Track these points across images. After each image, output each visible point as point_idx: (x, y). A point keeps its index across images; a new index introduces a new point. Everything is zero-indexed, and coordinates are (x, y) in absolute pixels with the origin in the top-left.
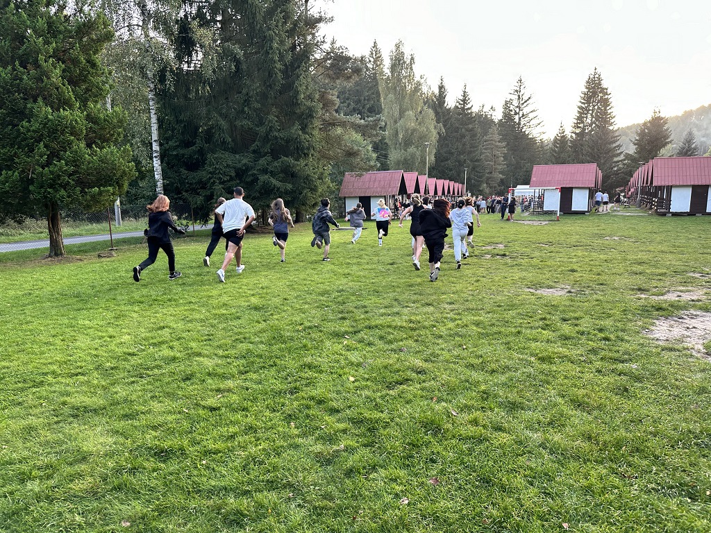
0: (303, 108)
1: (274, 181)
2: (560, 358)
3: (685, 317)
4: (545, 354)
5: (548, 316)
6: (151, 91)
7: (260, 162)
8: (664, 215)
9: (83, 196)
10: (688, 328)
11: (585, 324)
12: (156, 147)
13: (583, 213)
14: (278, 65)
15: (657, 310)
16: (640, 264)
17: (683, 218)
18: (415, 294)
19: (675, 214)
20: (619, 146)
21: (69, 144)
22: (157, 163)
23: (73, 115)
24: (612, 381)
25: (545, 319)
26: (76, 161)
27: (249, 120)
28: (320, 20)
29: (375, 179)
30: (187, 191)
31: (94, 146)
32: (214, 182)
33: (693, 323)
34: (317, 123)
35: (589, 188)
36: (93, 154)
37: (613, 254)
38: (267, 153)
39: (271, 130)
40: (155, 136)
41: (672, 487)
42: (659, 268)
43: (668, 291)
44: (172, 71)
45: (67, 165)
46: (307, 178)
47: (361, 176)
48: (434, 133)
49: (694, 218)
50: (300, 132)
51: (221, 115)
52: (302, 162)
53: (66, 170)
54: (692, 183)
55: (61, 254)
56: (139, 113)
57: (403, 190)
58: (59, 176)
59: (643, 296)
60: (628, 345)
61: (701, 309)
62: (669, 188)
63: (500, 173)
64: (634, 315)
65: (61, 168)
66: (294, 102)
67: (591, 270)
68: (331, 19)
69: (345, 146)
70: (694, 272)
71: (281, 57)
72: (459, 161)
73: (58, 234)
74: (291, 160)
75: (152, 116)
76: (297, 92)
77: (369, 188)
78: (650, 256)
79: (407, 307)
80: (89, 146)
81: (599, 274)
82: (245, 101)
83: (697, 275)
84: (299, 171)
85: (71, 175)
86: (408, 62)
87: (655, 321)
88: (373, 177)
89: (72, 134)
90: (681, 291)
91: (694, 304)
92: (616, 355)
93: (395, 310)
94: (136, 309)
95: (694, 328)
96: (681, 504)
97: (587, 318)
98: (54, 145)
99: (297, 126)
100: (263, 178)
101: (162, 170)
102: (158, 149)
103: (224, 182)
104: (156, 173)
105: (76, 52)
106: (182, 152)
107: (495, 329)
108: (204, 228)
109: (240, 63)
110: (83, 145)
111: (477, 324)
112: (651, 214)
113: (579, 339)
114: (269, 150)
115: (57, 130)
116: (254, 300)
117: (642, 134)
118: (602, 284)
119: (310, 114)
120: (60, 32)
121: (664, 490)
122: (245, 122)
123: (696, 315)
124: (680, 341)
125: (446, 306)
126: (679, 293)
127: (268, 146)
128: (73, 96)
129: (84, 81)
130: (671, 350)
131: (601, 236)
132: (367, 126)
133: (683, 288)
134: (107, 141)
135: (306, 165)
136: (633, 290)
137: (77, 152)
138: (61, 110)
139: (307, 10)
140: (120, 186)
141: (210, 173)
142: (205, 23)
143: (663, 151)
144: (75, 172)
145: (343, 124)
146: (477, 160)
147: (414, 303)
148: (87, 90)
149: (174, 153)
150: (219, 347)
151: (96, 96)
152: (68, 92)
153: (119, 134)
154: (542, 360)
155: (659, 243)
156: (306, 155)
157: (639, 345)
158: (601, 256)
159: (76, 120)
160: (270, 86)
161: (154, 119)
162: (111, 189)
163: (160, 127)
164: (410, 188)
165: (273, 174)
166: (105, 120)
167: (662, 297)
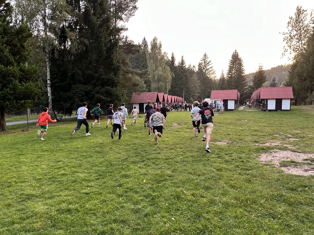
0: (115, 66)
1: (102, 97)
2: (224, 169)
3: (273, 152)
4: (219, 168)
5: (220, 153)
6: (47, 58)
7: (96, 88)
8: (265, 111)
9: (17, 104)
10: (274, 157)
11: (235, 156)
12: (49, 82)
13: (232, 110)
14: (104, 48)
15: (262, 150)
16: (256, 131)
17: (273, 112)
18: (166, 145)
19: (270, 111)
20: (246, 82)
21: (11, 81)
22: (49, 89)
23: (14, 69)
24: (245, 177)
25: (218, 154)
26: (14, 89)
27: (91, 71)
28: (122, 29)
29: (146, 96)
30: (62, 101)
31: (22, 82)
32: (75, 98)
33: (276, 154)
34: (121, 72)
35: (235, 100)
36: (22, 85)
37: (245, 127)
38: (99, 85)
39: (101, 75)
40: (48, 78)
41: (267, 215)
42: (263, 133)
43: (267, 142)
44: (57, 50)
45: (10, 90)
46: (117, 95)
47: (139, 94)
48: (170, 76)
49: (277, 112)
50: (114, 76)
51: (78, 68)
52: (114, 89)
53: (9, 93)
54: (276, 98)
55: (5, 130)
56: (42, 67)
57: (158, 100)
58: (6, 95)
59: (257, 144)
60: (251, 164)
61: (278, 149)
62: (267, 100)
63: (198, 93)
64: (253, 152)
65: (7, 92)
66: (111, 64)
67: (236, 134)
68: (127, 29)
69: (133, 82)
70: (276, 134)
71: (105, 45)
72: (181, 88)
73: (4, 121)
74: (110, 88)
75: (47, 69)
76: (112, 60)
77: (143, 99)
78: (259, 128)
79: (163, 150)
80: (20, 82)
81: (239, 136)
82: (90, 63)
83: (278, 136)
84: (113, 92)
85: (11, 95)
86: (159, 47)
87: (261, 154)
88: (145, 95)
89: (13, 77)
90: (271, 142)
91: (276, 147)
92: (246, 168)
93: (158, 152)
94: (46, 154)
95: (276, 156)
96: (269, 221)
97: (235, 153)
98: (5, 82)
99: (112, 73)
100: (97, 96)
101: (52, 92)
102: (50, 83)
103: (80, 97)
104: (48, 93)
105: (16, 41)
106: (60, 84)
107: (199, 158)
108: (69, 117)
109: (87, 47)
110: (17, 82)
111: (192, 157)
112: (260, 111)
113: (232, 162)
114: (100, 84)
115: (6, 75)
116: (97, 149)
117: (255, 77)
118: (241, 140)
119: (118, 69)
120: (9, 33)
121: (263, 216)
122: (89, 72)
123: (277, 152)
124: (271, 162)
125: (179, 150)
126: (271, 143)
127: (100, 82)
128: (14, 61)
129: (19, 54)
130: (267, 165)
131: (240, 120)
132: (142, 74)
133: (272, 141)
134: (29, 80)
135: (116, 90)
136: (253, 142)
137: (15, 85)
138: (8, 66)
139: (116, 25)
140: (34, 100)
141: (74, 93)
142: (72, 30)
143: (264, 84)
144: (14, 94)
145: (132, 73)
146: (188, 88)
147: (166, 148)
148: (20, 58)
149: (57, 85)
150: (86, 169)
151: (24, 61)
152: (12, 59)
153: (34, 77)
154: (218, 170)
155: (263, 123)
156: (116, 86)
157: (255, 163)
158: (240, 128)
159: (15, 71)
160: (101, 57)
161: (48, 70)
162: (30, 101)
163: (51, 74)
164: (161, 100)
165: (102, 94)
166: (28, 71)
167: (264, 145)
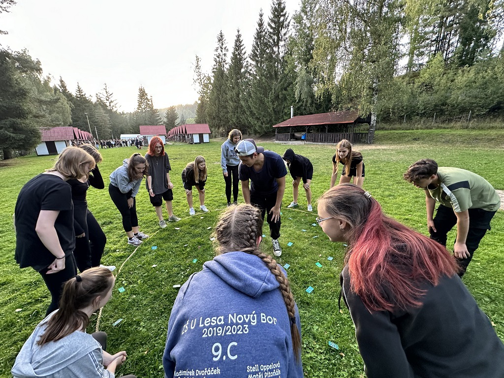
8: (192, 144)
17: (198, 144)
19: (195, 143)
20: (161, 118)
29: (54, 131)
47: (48, 129)
49: (201, 144)
54: (199, 133)
57: (75, 137)
62: (192, 135)
77: (51, 136)
112: (187, 144)
